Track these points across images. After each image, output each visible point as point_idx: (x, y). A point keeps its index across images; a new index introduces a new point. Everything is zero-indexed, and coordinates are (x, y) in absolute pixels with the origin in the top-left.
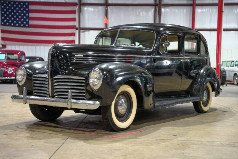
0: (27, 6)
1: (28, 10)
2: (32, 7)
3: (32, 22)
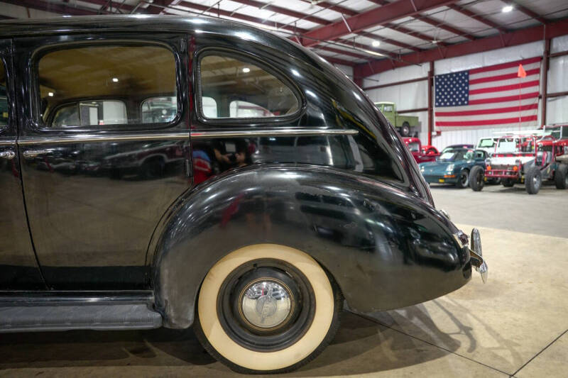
0: (467, 77)
1: (469, 81)
2: (472, 77)
3: (472, 98)
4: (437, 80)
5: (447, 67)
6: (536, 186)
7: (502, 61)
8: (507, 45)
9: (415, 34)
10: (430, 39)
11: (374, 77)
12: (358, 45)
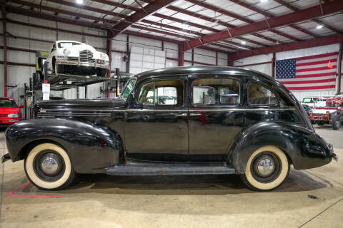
1: (295, 64)
2: (298, 62)
4: (277, 63)
5: (283, 56)
6: (338, 125)
7: (315, 54)
8: (318, 45)
9: (266, 38)
10: (275, 41)
11: (240, 60)
12: (234, 43)
